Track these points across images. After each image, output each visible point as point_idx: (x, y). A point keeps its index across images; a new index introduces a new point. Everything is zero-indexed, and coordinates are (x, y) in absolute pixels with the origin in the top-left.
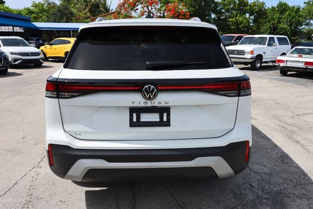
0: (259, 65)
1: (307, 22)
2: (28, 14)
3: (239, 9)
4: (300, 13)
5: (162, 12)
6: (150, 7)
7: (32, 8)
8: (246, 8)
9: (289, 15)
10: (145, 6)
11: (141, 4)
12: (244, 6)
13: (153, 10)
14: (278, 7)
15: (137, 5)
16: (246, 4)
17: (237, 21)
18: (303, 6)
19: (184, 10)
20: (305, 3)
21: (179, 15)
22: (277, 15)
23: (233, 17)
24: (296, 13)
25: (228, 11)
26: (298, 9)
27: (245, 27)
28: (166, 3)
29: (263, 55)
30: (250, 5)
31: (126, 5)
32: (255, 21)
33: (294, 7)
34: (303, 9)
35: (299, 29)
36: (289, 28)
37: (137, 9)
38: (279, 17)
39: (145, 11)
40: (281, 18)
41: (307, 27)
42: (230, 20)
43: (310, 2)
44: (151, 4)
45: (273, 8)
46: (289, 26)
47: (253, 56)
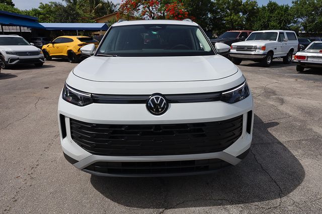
0: (269, 62)
1: (295, 20)
2: (35, 15)
3: (233, 8)
4: (289, 12)
5: (162, 12)
6: (151, 8)
7: (39, 9)
8: (240, 7)
9: (279, 13)
10: (146, 7)
11: (143, 4)
12: (237, 6)
13: (154, 10)
14: (268, 6)
15: (139, 6)
16: (240, 4)
17: (232, 19)
18: (291, 5)
19: (183, 10)
20: (293, 3)
21: (178, 14)
22: (268, 14)
23: (228, 16)
24: (285, 12)
25: (223, 10)
26: (287, 8)
27: (238, 25)
28: (166, 3)
29: (274, 50)
30: (244, 5)
31: (129, 6)
32: (248, 20)
33: (283, 7)
34: (291, 7)
35: (288, 27)
36: (278, 26)
37: (139, 9)
38: (269, 16)
39: (147, 11)
40: (271, 17)
41: (295, 25)
42: (226, 19)
43: (297, 1)
44: (152, 4)
45: (264, 8)
46: (279, 23)
47: (265, 52)
